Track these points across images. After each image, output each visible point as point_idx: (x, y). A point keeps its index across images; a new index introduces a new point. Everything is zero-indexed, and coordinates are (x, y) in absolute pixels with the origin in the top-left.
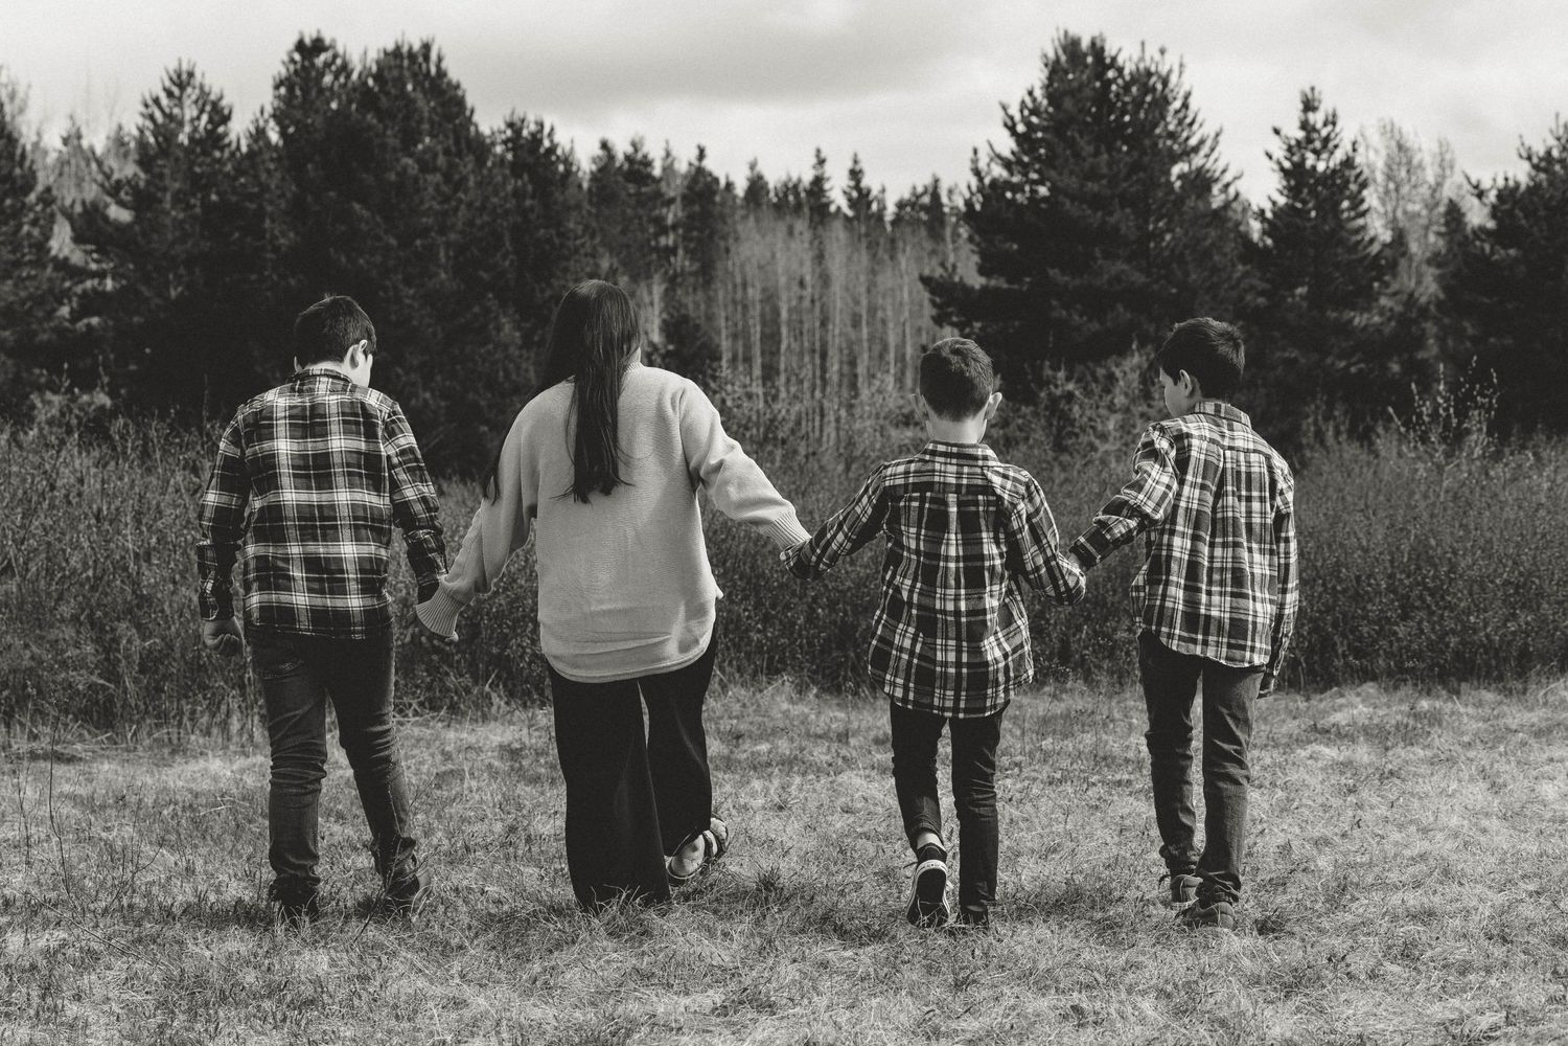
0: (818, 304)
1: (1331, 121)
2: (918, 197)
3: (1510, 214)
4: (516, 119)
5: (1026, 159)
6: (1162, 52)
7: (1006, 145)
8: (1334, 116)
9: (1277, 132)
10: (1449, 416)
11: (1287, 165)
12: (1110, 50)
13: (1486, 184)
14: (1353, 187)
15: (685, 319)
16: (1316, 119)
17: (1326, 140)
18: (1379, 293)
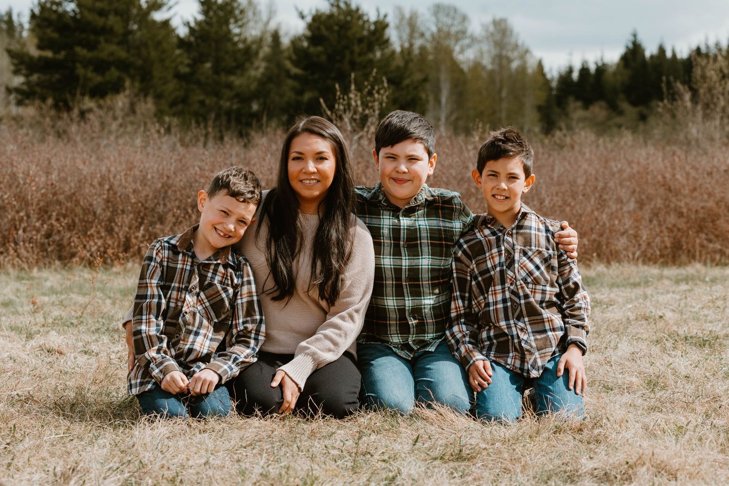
3: (319, 28)
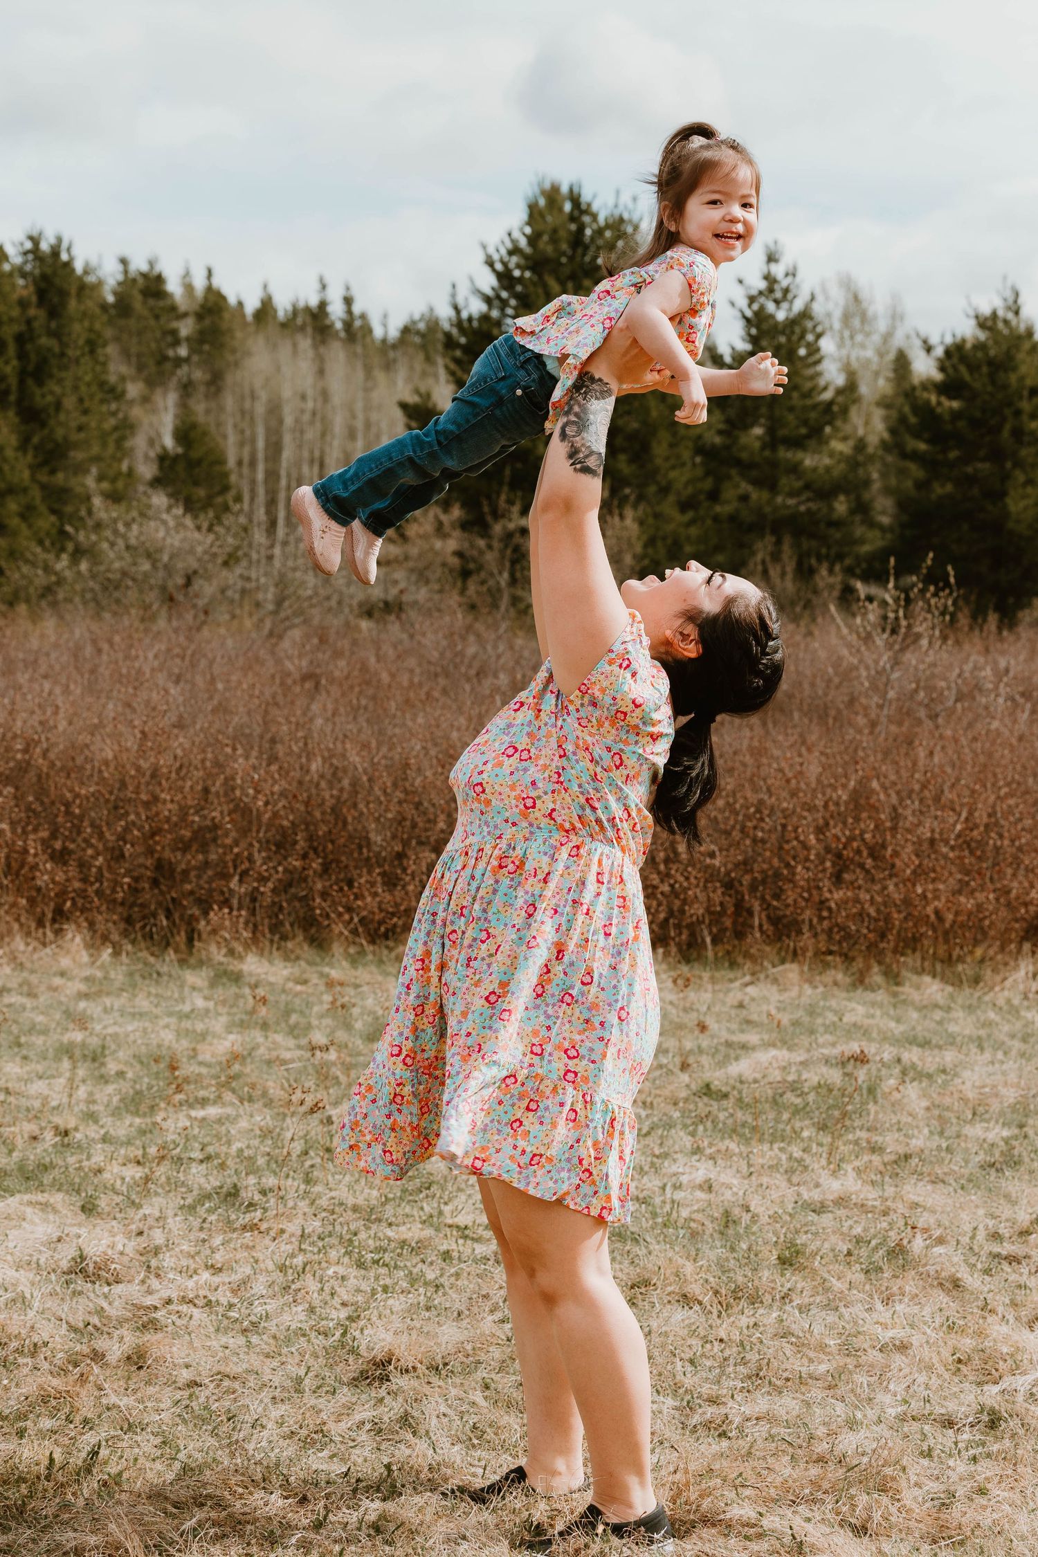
0: (318, 417)
1: (791, 273)
2: (414, 323)
4: (35, 234)
5: (504, 294)
6: (635, 199)
7: (488, 281)
8: (795, 268)
9: (741, 282)
10: (897, 619)
11: (749, 314)
12: (586, 197)
13: (934, 340)
14: (810, 337)
15: (194, 426)
16: (778, 270)
17: (786, 291)
18: (830, 437)
